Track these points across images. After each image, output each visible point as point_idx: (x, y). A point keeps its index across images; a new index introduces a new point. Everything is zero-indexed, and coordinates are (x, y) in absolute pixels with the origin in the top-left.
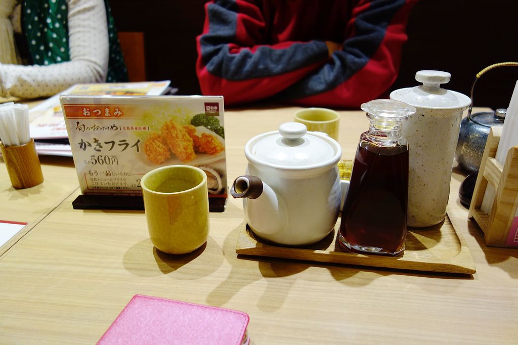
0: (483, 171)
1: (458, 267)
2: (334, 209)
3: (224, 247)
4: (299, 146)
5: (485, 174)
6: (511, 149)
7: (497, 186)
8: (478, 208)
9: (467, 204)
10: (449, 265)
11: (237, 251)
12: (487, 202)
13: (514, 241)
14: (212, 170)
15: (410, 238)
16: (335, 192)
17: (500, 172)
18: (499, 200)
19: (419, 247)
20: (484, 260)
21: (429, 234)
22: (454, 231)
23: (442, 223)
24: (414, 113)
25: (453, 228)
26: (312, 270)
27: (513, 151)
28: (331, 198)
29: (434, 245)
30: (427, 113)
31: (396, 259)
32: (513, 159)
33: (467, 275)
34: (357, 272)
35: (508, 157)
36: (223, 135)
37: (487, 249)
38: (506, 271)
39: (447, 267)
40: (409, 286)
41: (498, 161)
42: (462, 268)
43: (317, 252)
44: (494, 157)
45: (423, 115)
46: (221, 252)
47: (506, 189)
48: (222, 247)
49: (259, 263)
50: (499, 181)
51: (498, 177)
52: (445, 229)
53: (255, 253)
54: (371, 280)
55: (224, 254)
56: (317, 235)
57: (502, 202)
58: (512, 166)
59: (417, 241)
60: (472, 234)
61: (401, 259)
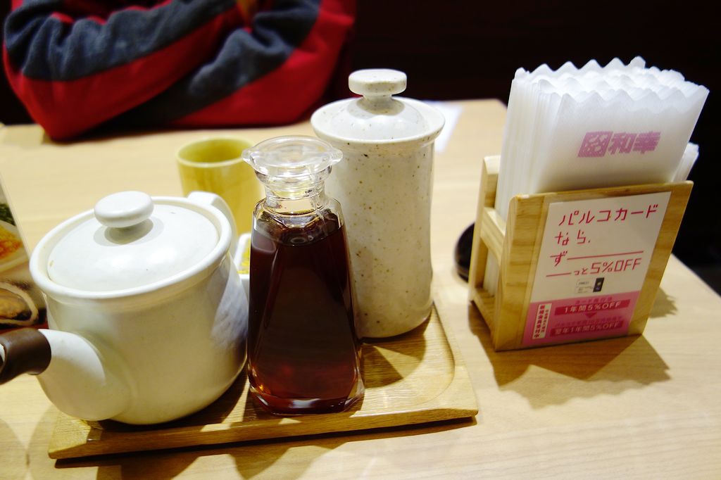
0: (480, 231)
1: (450, 410)
2: (230, 345)
3: (31, 444)
4: (136, 242)
5: (483, 234)
6: (514, 199)
7: (499, 257)
8: (480, 286)
9: (465, 275)
10: (435, 410)
11: (51, 456)
12: (491, 279)
13: (534, 338)
14: (9, 285)
15: (377, 360)
16: (227, 315)
17: (501, 235)
18: (505, 281)
19: (391, 377)
20: (492, 381)
21: (407, 347)
22: (444, 335)
23: (427, 322)
24: (338, 160)
25: (442, 329)
26: (203, 461)
27: (516, 203)
28: (216, 329)
29: (415, 366)
30: (370, 151)
31: (347, 416)
32: (518, 216)
33: (465, 420)
34: (284, 451)
35: (510, 213)
36: (10, 219)
37: (497, 357)
38: (524, 395)
39: (433, 413)
40: (373, 462)
41: (499, 213)
42: (456, 411)
43: (208, 428)
44: (493, 206)
45: (366, 156)
46: (24, 459)
47: (512, 264)
48: (26, 447)
49: (99, 469)
50: (501, 250)
51: (500, 243)
52: (431, 333)
53: (87, 453)
54: (307, 463)
55: (28, 463)
56: (207, 393)
57: (508, 285)
58: (517, 228)
59: (387, 365)
60: (475, 331)
61: (357, 414)
